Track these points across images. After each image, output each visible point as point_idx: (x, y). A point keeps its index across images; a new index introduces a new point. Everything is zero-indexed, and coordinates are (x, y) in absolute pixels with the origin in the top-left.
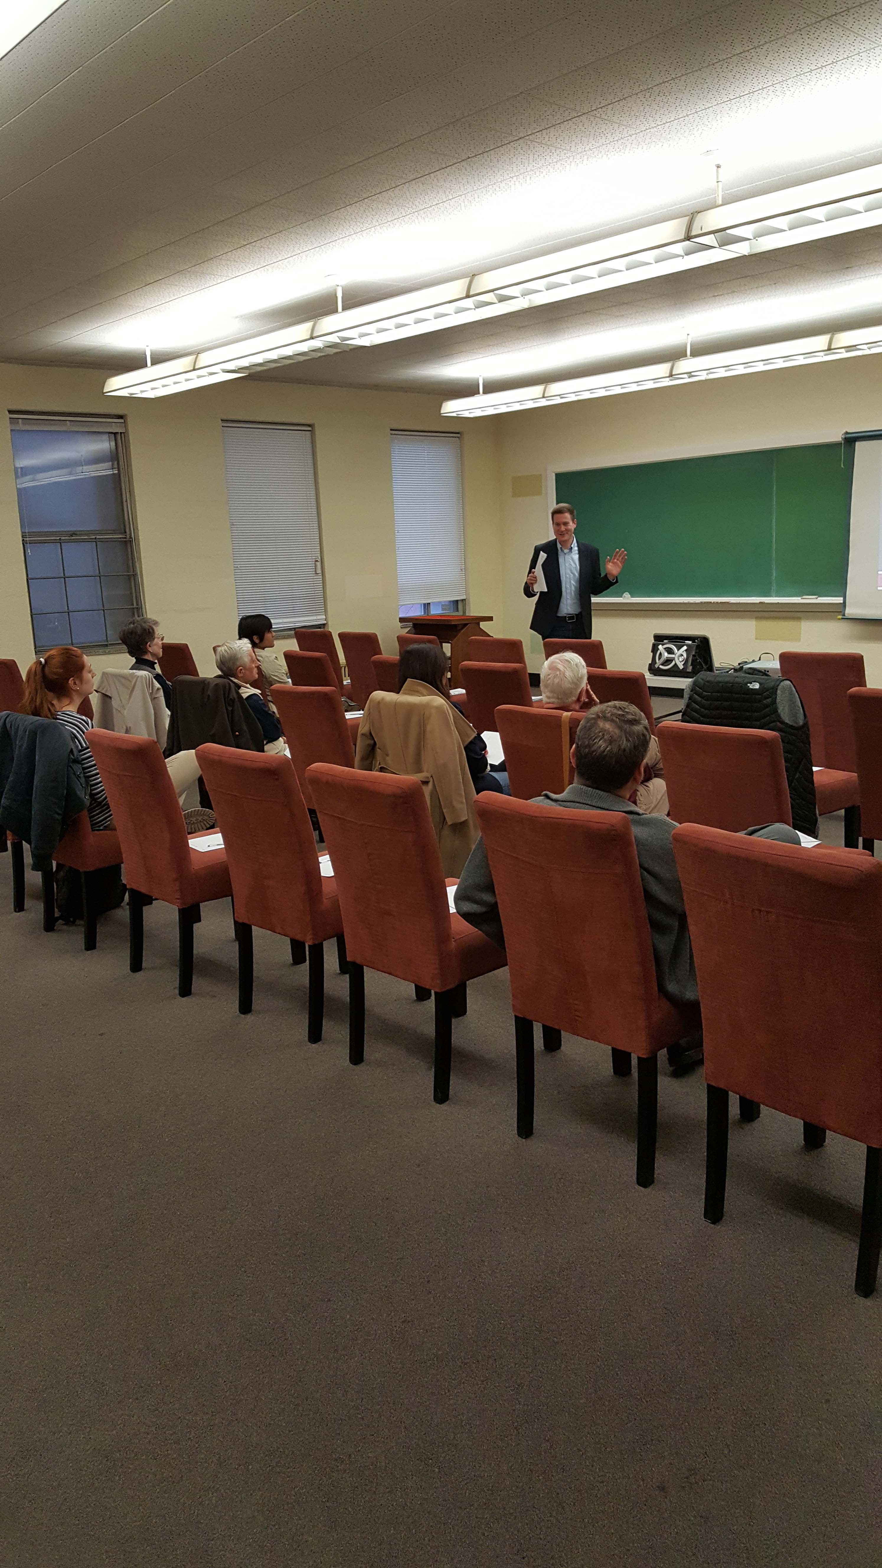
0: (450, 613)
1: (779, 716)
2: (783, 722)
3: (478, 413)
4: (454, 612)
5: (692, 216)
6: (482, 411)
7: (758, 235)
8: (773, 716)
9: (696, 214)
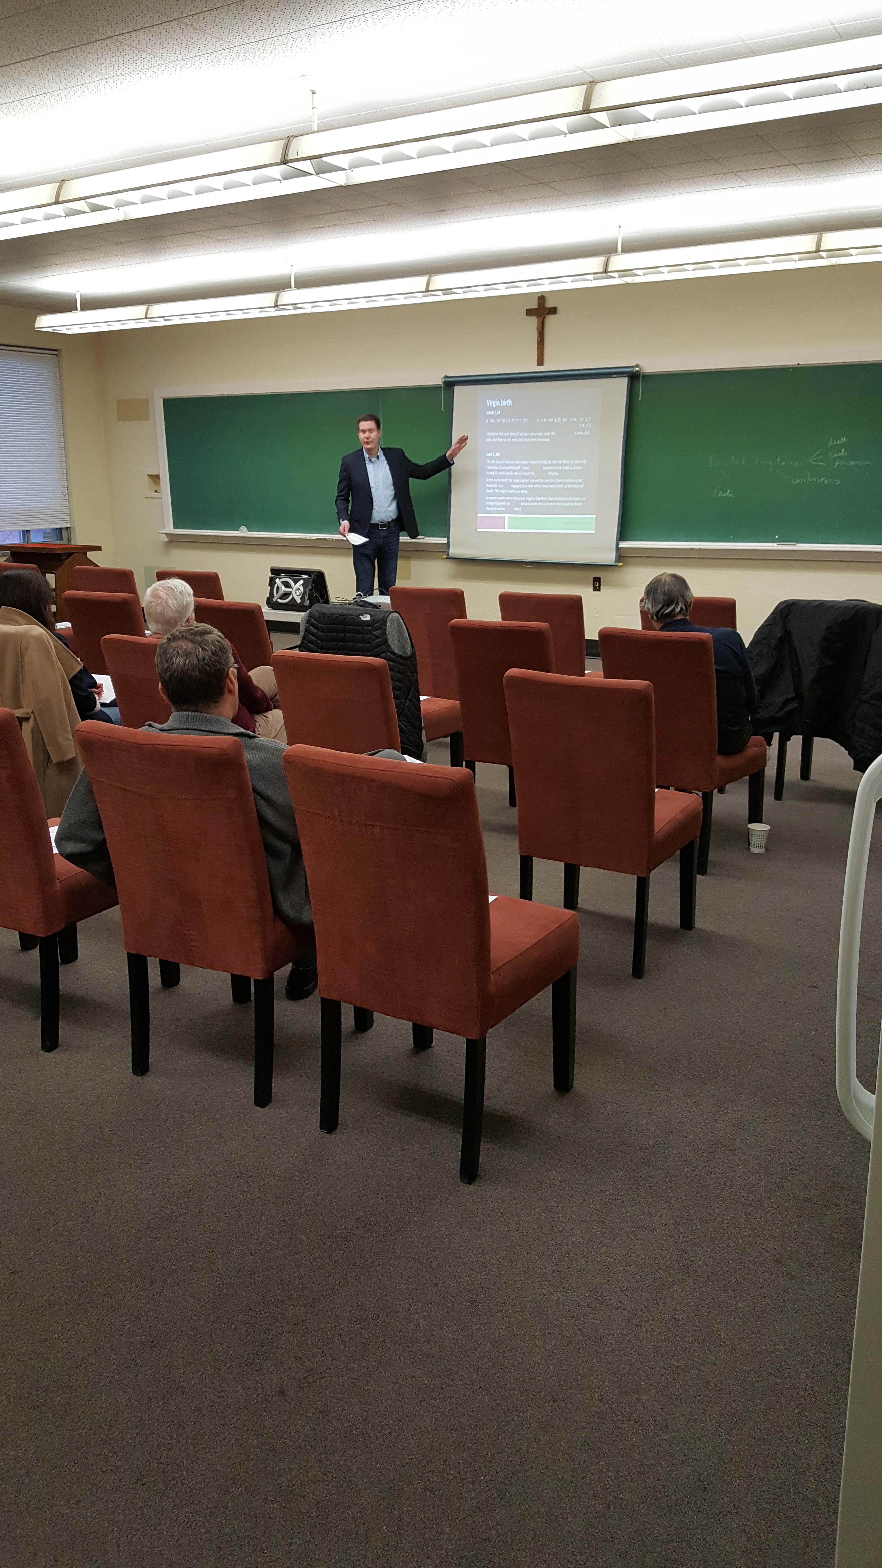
0: (53, 541)
1: (389, 646)
2: (393, 653)
3: (76, 330)
4: (58, 540)
5: (289, 140)
6: (80, 328)
7: (354, 166)
8: (384, 646)
9: (292, 138)
